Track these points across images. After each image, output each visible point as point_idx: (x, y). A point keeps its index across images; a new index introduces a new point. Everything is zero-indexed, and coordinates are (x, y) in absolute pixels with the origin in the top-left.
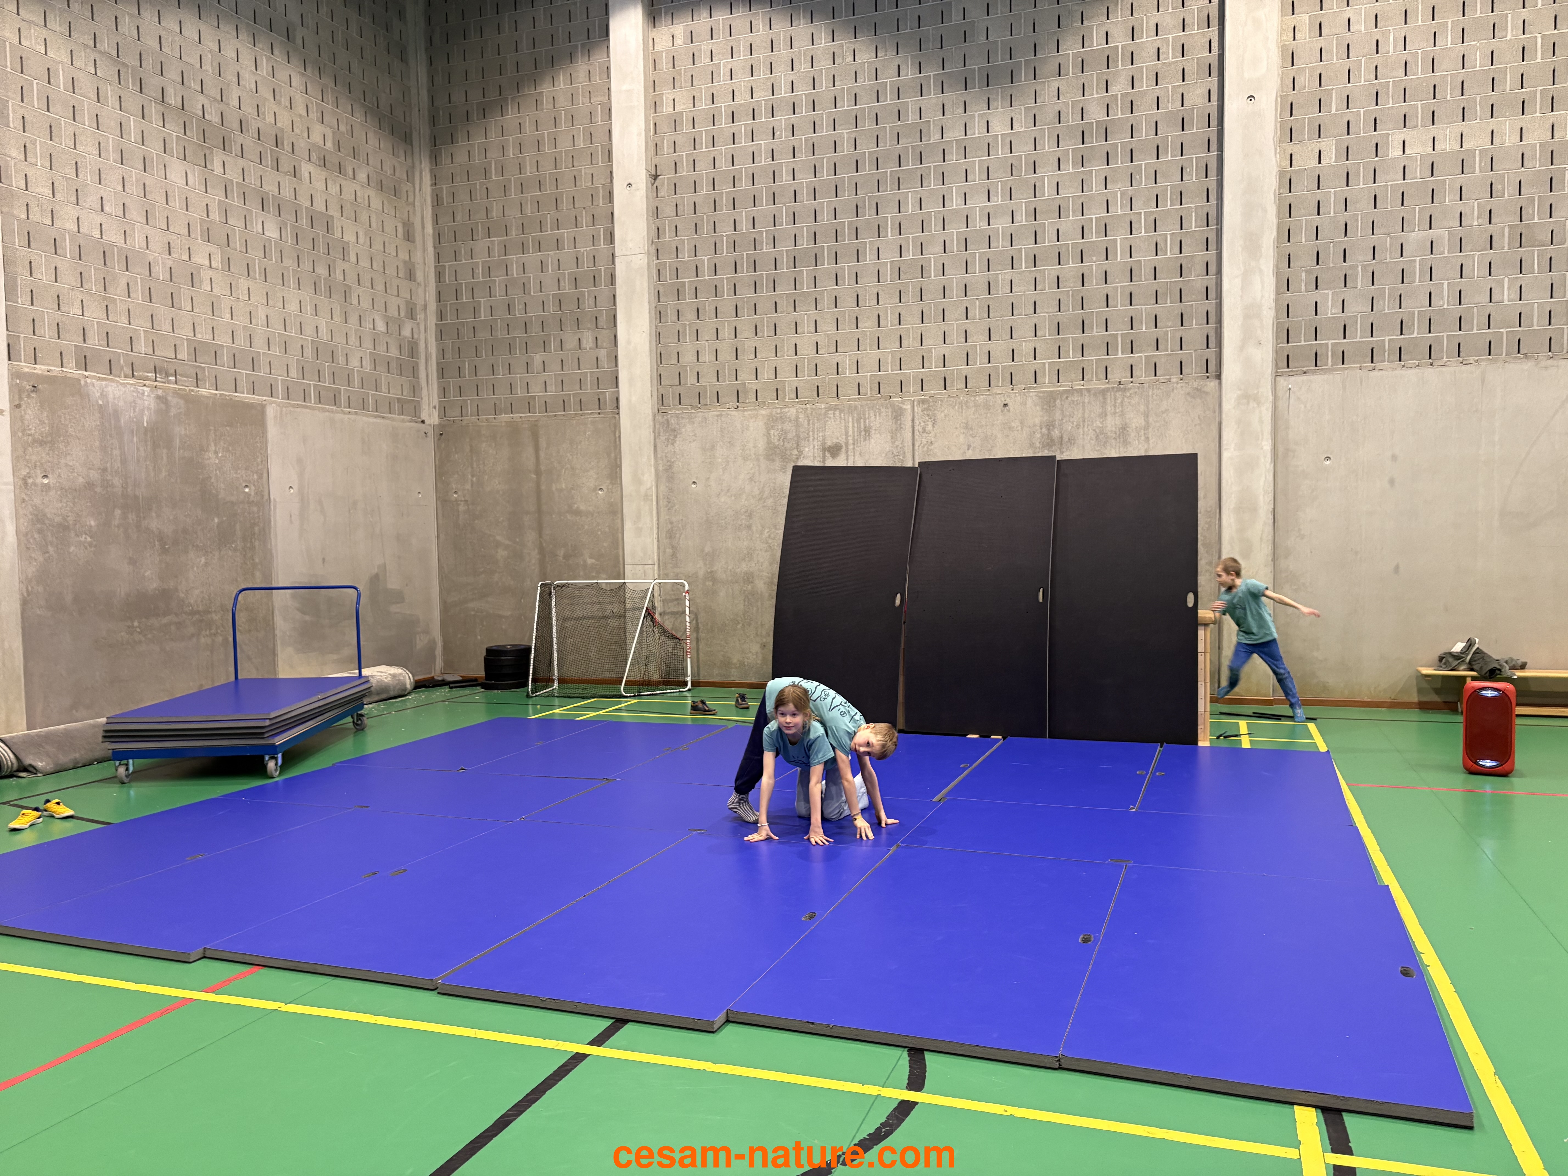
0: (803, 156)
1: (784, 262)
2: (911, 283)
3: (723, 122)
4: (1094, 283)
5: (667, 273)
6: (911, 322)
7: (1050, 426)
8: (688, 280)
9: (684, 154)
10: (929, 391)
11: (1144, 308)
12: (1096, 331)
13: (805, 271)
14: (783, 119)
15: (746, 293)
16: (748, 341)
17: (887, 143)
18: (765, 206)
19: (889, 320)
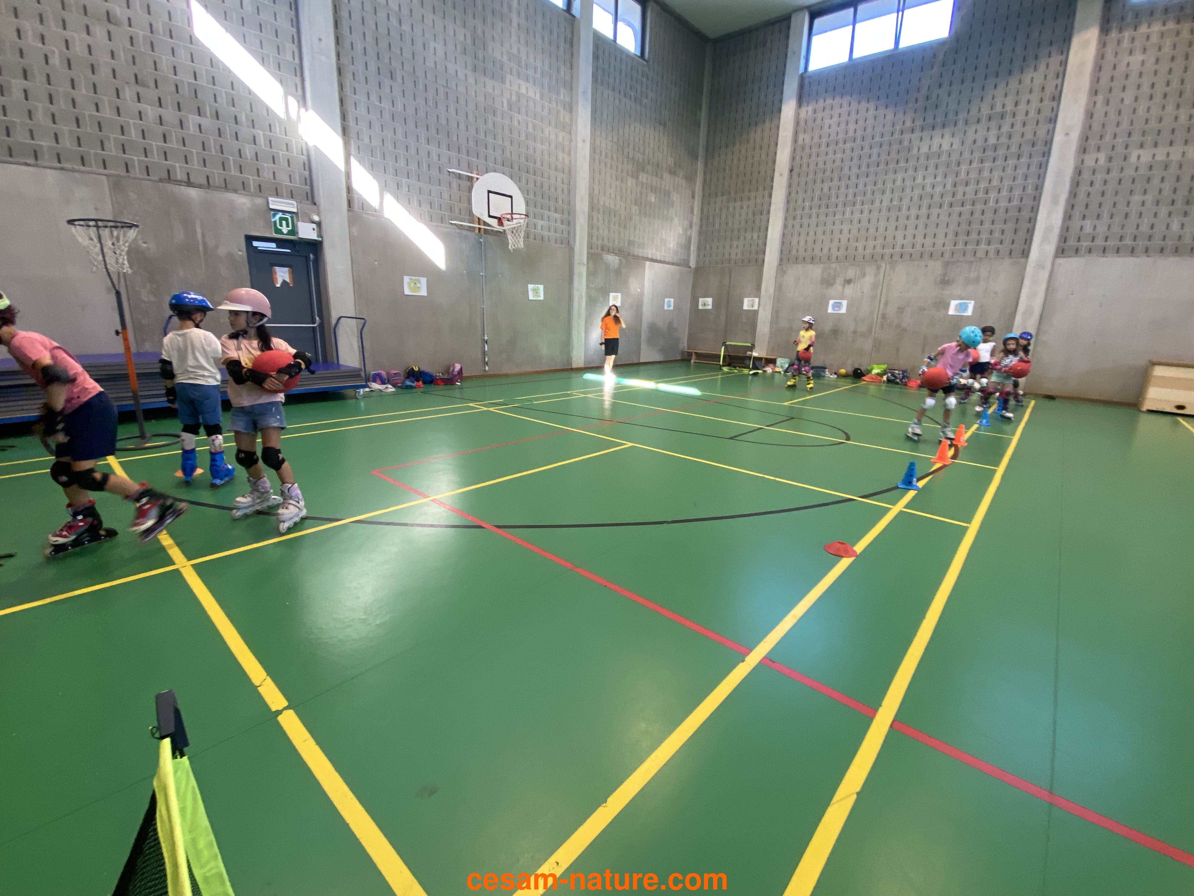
0: (855, 161)
1: (840, 205)
2: (893, 214)
3: (823, 147)
4: (977, 214)
5: (791, 210)
6: (891, 231)
7: (945, 275)
8: (799, 212)
9: (805, 160)
10: (894, 258)
11: (998, 227)
12: (974, 236)
13: (848, 210)
14: (848, 145)
15: (822, 218)
16: (820, 237)
17: (894, 154)
18: (836, 182)
19: (881, 229)
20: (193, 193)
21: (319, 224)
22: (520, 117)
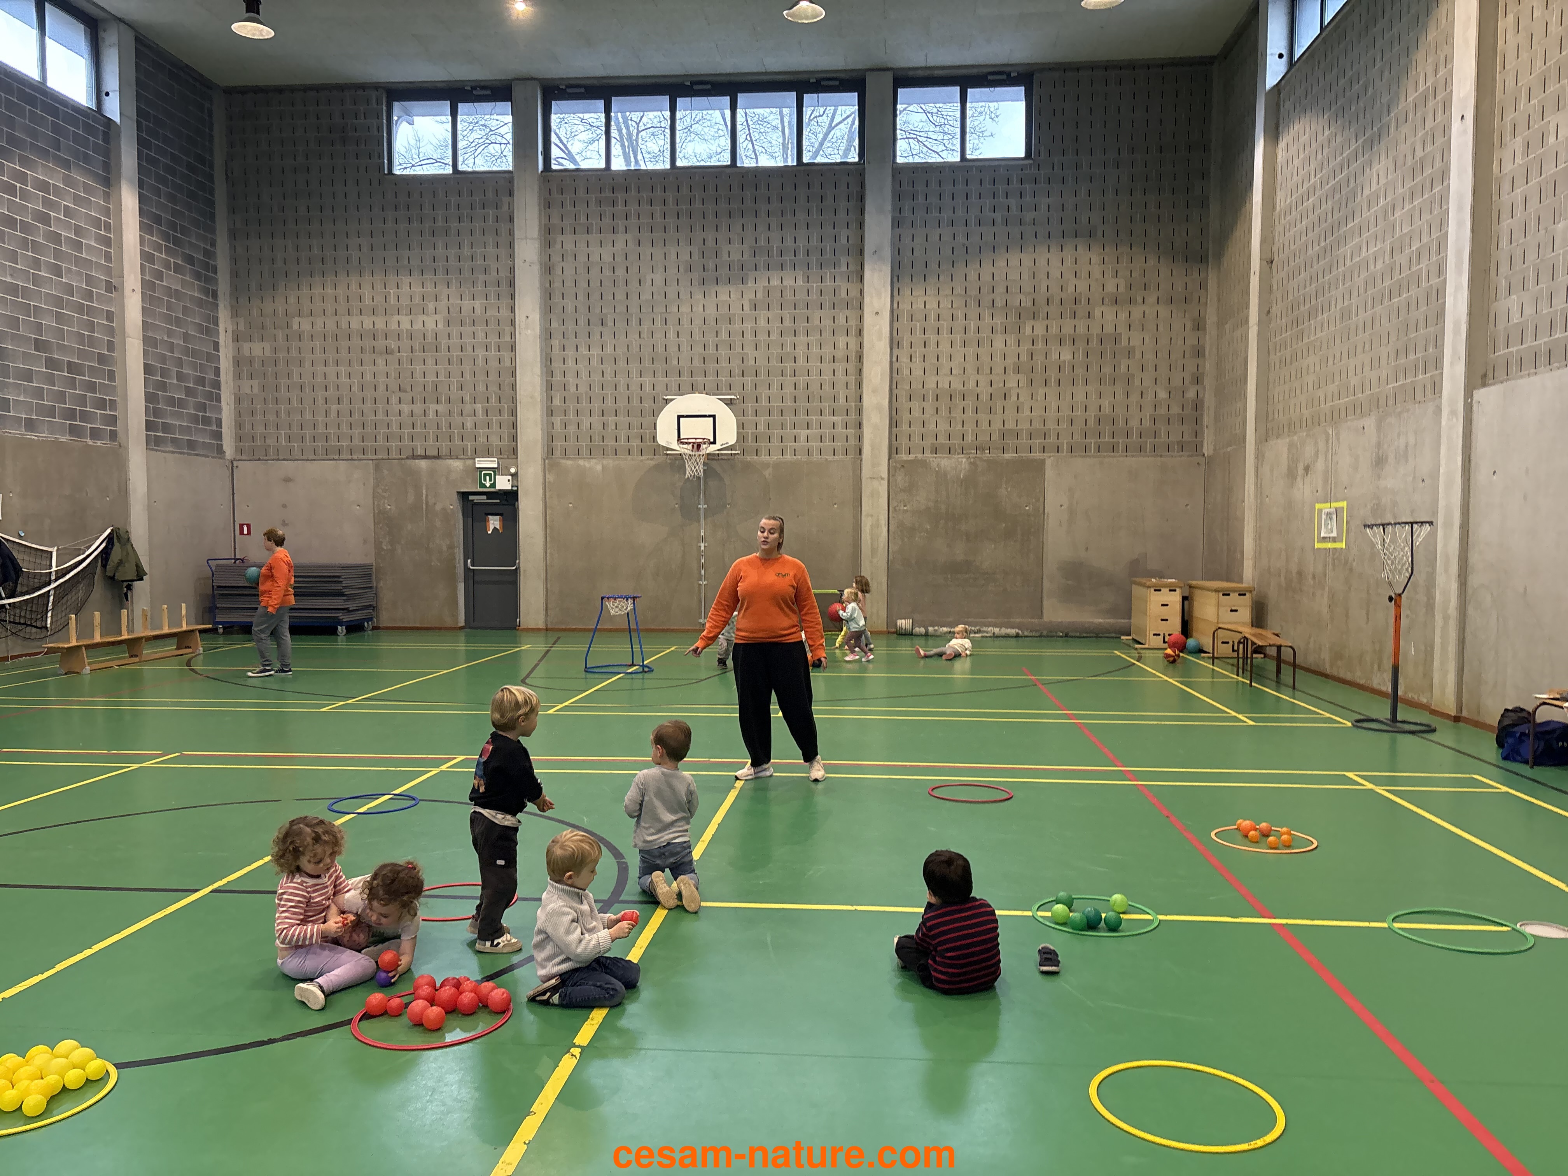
1: (1306, 317)
9: (1281, 240)
13: (1312, 325)
14: (1311, 201)
16: (1293, 383)
17: (1344, 207)
18: (1303, 274)
20: (423, 464)
21: (515, 476)
22: (770, 314)
